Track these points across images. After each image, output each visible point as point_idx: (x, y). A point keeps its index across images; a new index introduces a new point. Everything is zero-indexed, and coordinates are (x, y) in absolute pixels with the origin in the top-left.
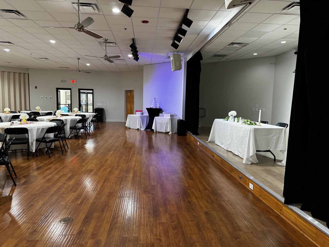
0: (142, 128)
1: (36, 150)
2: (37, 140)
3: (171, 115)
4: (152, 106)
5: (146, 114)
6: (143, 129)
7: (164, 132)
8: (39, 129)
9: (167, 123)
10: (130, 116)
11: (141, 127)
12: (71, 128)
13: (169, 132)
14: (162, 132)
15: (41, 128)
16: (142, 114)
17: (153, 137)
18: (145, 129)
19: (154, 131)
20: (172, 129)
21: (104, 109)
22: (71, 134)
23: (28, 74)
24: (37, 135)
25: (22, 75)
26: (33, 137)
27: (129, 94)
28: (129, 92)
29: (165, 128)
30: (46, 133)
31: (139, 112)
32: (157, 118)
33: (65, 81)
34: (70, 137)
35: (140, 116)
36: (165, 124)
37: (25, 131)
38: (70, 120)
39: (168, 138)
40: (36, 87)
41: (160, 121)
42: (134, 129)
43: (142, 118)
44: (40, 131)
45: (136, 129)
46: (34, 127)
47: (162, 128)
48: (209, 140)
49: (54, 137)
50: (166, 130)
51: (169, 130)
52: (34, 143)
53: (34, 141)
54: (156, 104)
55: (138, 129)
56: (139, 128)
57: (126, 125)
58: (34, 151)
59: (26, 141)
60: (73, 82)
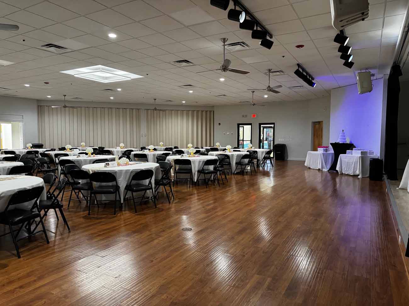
0: (324, 168)
1: (197, 180)
2: (198, 171)
3: (361, 152)
4: (339, 141)
5: (332, 151)
6: (326, 169)
7: (352, 174)
8: (201, 161)
9: (356, 163)
10: (310, 153)
11: (322, 167)
12: (236, 163)
13: (358, 175)
14: (349, 174)
15: (202, 160)
16: (326, 151)
17: (338, 180)
18: (328, 170)
19: (338, 173)
20: (363, 171)
21: (285, 145)
22: (236, 169)
23: (214, 111)
24: (198, 168)
25: (208, 113)
26: (195, 168)
27: (317, 126)
28: (318, 124)
29: (354, 169)
30: (204, 165)
31: (321, 148)
32: (343, 156)
33: (246, 116)
34: (235, 173)
35: (323, 153)
36: (352, 164)
37: (188, 162)
38: (236, 155)
39: (357, 183)
40: (220, 124)
41: (346, 160)
42: (315, 169)
43: (325, 156)
44: (201, 163)
45: (317, 169)
46: (197, 159)
47: (349, 169)
48: (400, 187)
49: (214, 170)
50: (354, 172)
51: (357, 172)
52: (196, 173)
53: (196, 172)
54: (344, 138)
55: (319, 170)
56: (320, 168)
57: (305, 165)
58: (196, 181)
59: (190, 171)
60: (254, 116)
